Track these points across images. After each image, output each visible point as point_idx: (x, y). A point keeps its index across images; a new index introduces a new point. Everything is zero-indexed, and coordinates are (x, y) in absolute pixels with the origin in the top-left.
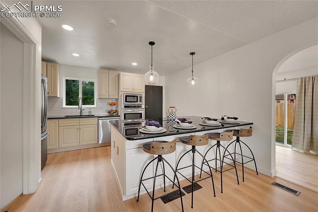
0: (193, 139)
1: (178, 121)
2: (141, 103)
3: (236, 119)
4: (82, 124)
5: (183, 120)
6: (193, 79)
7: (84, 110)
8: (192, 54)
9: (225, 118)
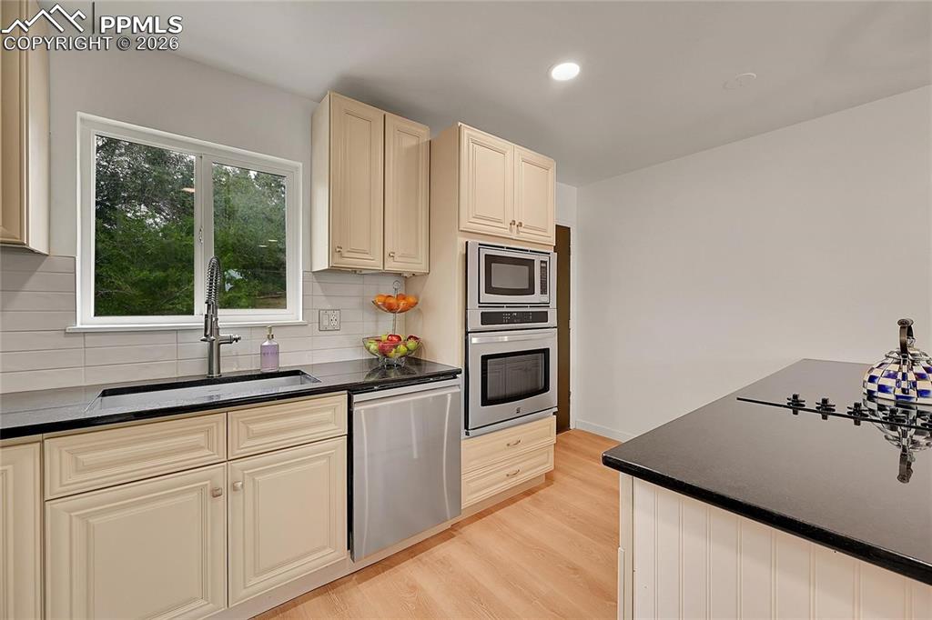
2: (544, 298)
4: (249, 445)
7: (230, 341)
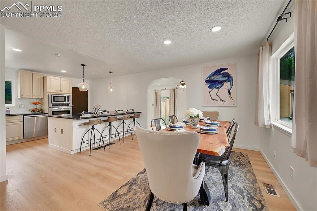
0: (109, 119)
1: (102, 112)
2: (69, 102)
3: (133, 110)
5: (105, 111)
6: (111, 88)
8: (111, 72)
9: (129, 110)
